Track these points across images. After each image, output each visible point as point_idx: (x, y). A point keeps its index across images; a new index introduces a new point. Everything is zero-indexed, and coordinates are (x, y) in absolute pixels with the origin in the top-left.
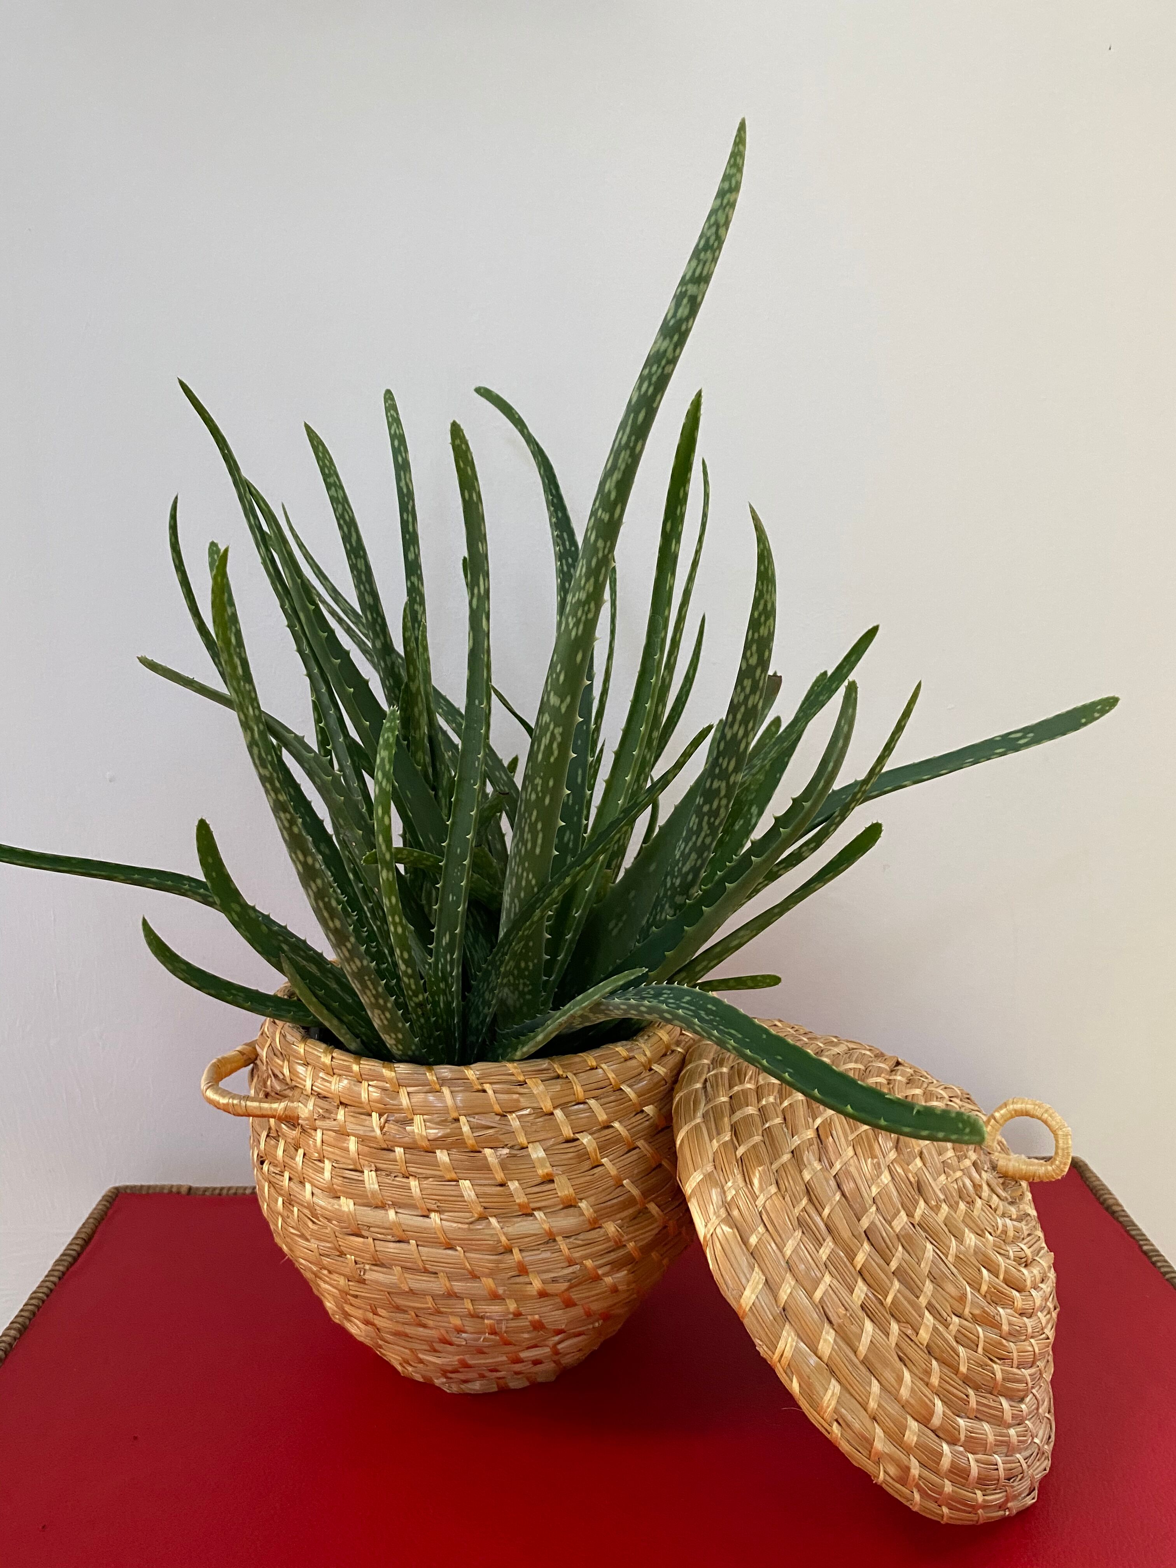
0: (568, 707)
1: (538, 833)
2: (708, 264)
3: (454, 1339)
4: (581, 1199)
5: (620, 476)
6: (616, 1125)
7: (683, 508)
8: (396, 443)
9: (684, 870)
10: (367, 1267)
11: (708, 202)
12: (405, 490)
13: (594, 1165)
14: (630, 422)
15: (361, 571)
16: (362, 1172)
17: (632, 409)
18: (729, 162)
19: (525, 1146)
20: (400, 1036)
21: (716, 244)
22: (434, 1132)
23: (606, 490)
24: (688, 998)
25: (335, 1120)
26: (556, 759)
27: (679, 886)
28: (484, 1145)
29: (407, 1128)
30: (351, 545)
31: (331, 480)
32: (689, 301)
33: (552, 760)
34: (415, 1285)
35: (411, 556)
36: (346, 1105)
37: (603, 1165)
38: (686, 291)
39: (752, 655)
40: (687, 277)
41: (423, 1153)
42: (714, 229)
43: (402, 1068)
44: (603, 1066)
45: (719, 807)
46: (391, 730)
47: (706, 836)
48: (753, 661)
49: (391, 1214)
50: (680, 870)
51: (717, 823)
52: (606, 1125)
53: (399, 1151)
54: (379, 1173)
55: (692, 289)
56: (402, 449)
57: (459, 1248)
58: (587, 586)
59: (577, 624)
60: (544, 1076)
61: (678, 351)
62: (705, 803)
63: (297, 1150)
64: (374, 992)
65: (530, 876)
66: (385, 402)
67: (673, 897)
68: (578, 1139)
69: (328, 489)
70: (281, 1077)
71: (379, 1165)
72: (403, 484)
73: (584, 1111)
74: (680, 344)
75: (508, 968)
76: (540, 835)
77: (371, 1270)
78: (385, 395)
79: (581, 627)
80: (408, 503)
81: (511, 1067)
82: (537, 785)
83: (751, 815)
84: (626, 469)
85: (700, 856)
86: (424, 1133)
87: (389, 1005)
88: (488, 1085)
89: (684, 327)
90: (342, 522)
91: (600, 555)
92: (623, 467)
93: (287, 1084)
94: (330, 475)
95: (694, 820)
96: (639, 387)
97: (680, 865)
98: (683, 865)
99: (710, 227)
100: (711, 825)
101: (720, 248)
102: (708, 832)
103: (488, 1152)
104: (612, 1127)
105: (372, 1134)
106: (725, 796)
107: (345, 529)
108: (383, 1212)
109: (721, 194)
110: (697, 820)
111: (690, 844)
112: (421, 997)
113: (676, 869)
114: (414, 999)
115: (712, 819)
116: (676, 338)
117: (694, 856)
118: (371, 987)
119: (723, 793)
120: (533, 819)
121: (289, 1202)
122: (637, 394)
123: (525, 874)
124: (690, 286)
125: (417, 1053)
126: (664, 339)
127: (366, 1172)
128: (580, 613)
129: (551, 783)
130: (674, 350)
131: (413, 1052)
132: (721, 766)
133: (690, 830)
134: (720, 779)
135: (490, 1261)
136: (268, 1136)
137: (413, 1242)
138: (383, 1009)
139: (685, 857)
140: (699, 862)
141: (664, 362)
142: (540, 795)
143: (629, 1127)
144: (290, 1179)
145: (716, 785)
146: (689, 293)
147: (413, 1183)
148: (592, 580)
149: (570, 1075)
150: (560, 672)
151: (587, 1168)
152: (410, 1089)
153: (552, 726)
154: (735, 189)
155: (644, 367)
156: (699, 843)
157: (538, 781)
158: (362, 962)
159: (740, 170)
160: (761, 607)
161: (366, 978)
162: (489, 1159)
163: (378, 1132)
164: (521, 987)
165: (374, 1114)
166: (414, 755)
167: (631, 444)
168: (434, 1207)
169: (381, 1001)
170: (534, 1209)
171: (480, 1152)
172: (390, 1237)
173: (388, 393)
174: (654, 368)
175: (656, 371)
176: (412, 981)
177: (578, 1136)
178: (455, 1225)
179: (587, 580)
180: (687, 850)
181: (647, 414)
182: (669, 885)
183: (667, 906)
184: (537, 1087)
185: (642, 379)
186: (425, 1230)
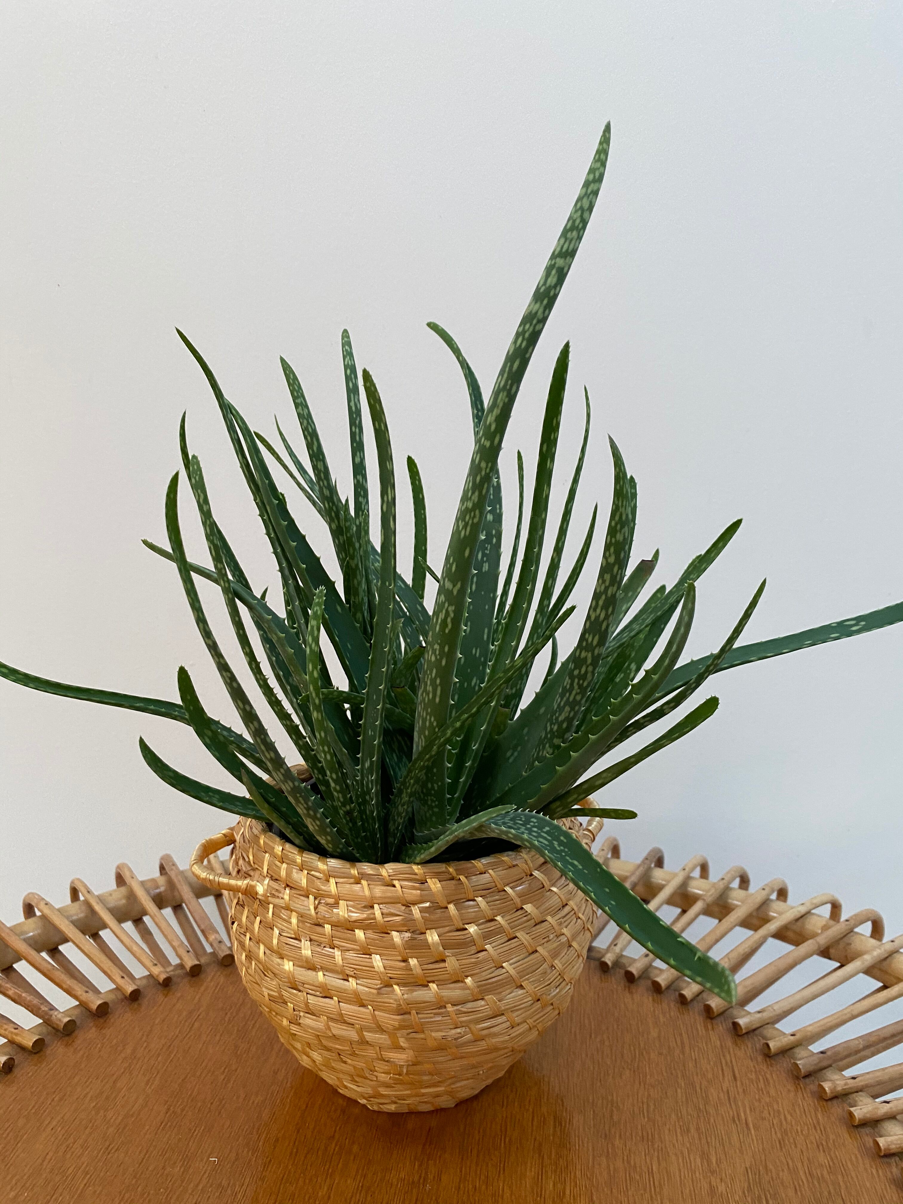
0: (459, 591)
1: (437, 686)
2: (573, 242)
3: (367, 1075)
4: (467, 976)
5: (499, 411)
6: (498, 918)
7: (556, 434)
8: (348, 372)
9: (560, 719)
10: (302, 1014)
11: (577, 190)
12: (354, 408)
13: (479, 950)
14: (507, 369)
15: (321, 471)
16: (300, 941)
17: (510, 359)
18: (594, 158)
19: (424, 931)
20: (329, 838)
21: (581, 226)
22: (355, 916)
23: (488, 423)
24: (547, 828)
25: (282, 898)
26: (450, 631)
27: (557, 731)
28: (392, 929)
29: (334, 910)
30: (313, 451)
31: (298, 401)
32: (557, 271)
33: (447, 631)
34: (335, 1032)
35: (358, 460)
36: (291, 888)
37: (486, 950)
38: (555, 263)
39: (610, 555)
40: (556, 253)
41: (346, 931)
42: (579, 213)
43: (333, 863)
44: (490, 871)
45: (586, 672)
46: (319, 604)
47: (577, 694)
48: (612, 560)
49: (320, 974)
50: (557, 719)
51: (585, 684)
52: (490, 918)
53: (328, 927)
54: (312, 942)
55: (560, 262)
56: (353, 376)
57: (370, 1007)
58: (473, 498)
59: (465, 527)
60: (442, 877)
61: (547, 312)
62: (575, 668)
63: (256, 918)
64: (305, 806)
65: (432, 719)
66: (342, 339)
67: (552, 739)
68: (466, 929)
69: (296, 408)
70: (247, 860)
71: (312, 937)
72: (352, 404)
73: (473, 907)
74: (550, 306)
75: (413, 790)
76: (439, 689)
77: (304, 1016)
78: (343, 333)
79: (468, 529)
80: (356, 419)
81: (416, 868)
82: (436, 650)
83: (631, 670)
84: (503, 406)
85: (572, 709)
86: (346, 916)
87: (319, 816)
88: (397, 881)
89: (552, 293)
90: (306, 433)
91: (483, 473)
92: (501, 405)
93: (251, 866)
94: (298, 397)
95: (567, 681)
96: (515, 342)
97: (557, 715)
98: (560, 715)
99: (576, 211)
100: (580, 686)
101: (584, 228)
102: (579, 691)
103: (394, 933)
104: (496, 920)
105: (308, 912)
106: (591, 664)
107: (309, 438)
108: (314, 973)
109: (587, 184)
110: (569, 681)
111: (565, 699)
112: (348, 807)
113: (554, 717)
114: (343, 808)
115: (581, 682)
116: (545, 302)
117: (567, 709)
118: (303, 802)
119: (589, 661)
120: (433, 675)
121: (249, 957)
122: (513, 347)
123: (428, 717)
124: (558, 260)
125: (344, 850)
126: (536, 303)
127: (303, 940)
128: (467, 518)
129: (446, 649)
130: (544, 312)
131: (341, 849)
132: (587, 641)
133: (564, 688)
134: (587, 651)
135: (394, 1020)
136: (237, 903)
137: (335, 998)
138: (314, 818)
139: (561, 709)
140: (572, 714)
141: (535, 322)
142: (438, 657)
143: (509, 921)
144: (250, 939)
145: (583, 654)
146: (557, 266)
147: (337, 953)
148: (477, 494)
149: (462, 878)
150: (453, 563)
151: (473, 952)
152: (338, 880)
153: (446, 605)
154: (600, 179)
155: (520, 326)
156: (571, 699)
157: (437, 647)
158: (294, 784)
159: (604, 165)
160: (617, 518)
161: (298, 795)
162: (395, 940)
163: (313, 911)
164: (429, 803)
165: (311, 896)
166: (354, 615)
167: (508, 387)
168: (352, 973)
169: (311, 813)
170: (429, 982)
171: (389, 934)
172: (318, 993)
173: (345, 332)
174: (527, 326)
175: (529, 328)
176: (340, 795)
177: (467, 926)
178: (367, 989)
179: (473, 493)
180: (562, 703)
181: (520, 363)
182: (549, 729)
183: (547, 745)
184: (434, 885)
185: (518, 335)
186: (345, 991)
